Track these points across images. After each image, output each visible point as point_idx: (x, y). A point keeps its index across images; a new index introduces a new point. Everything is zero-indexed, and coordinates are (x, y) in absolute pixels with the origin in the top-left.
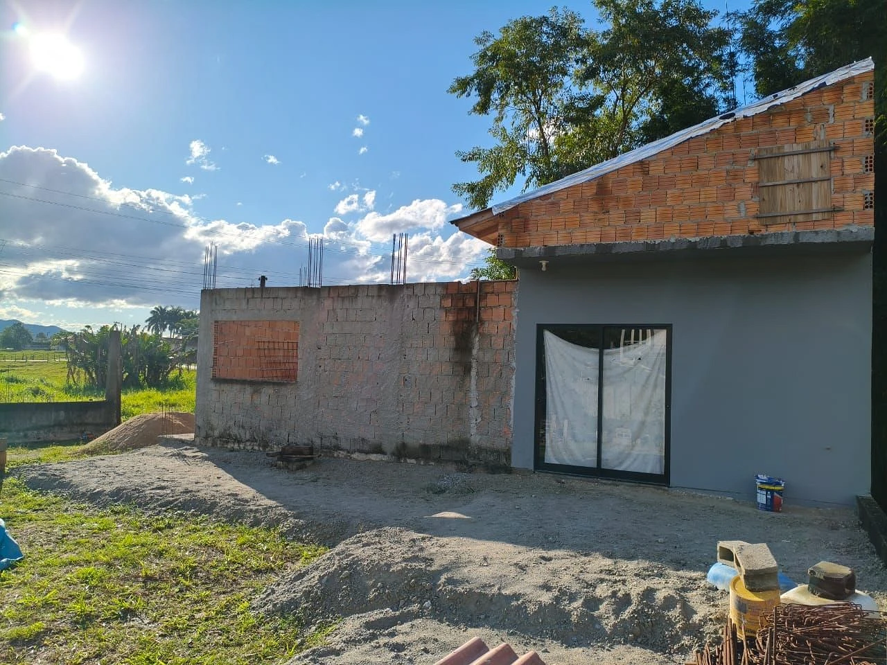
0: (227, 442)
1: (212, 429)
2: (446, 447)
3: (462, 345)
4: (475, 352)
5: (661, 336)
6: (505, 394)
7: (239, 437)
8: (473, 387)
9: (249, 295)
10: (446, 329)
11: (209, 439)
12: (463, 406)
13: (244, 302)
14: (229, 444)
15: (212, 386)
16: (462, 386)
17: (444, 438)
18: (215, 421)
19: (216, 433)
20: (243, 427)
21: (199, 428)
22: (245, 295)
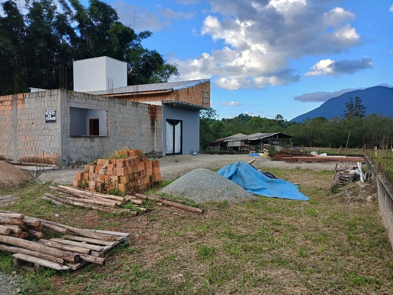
0: (80, 165)
1: (71, 160)
2: (150, 153)
3: (153, 124)
4: (155, 125)
5: (179, 124)
6: (161, 137)
7: (85, 161)
8: (155, 136)
9: (87, 97)
10: (149, 118)
11: (70, 165)
12: (153, 140)
13: (84, 99)
14: (81, 166)
15: (70, 139)
16: (153, 136)
17: (150, 151)
18: (73, 156)
19: (74, 162)
20: (87, 157)
21: (64, 161)
22: (85, 97)
